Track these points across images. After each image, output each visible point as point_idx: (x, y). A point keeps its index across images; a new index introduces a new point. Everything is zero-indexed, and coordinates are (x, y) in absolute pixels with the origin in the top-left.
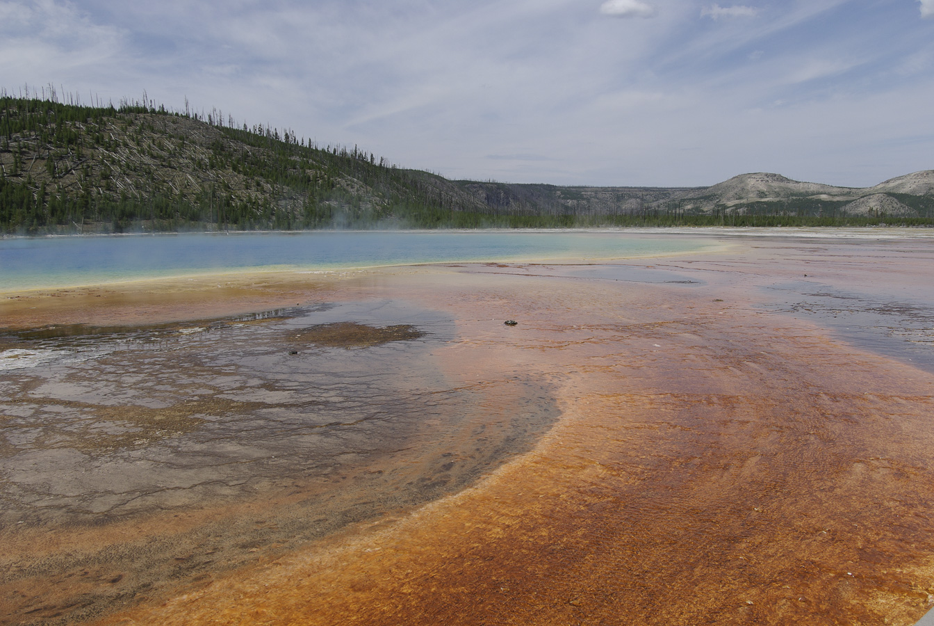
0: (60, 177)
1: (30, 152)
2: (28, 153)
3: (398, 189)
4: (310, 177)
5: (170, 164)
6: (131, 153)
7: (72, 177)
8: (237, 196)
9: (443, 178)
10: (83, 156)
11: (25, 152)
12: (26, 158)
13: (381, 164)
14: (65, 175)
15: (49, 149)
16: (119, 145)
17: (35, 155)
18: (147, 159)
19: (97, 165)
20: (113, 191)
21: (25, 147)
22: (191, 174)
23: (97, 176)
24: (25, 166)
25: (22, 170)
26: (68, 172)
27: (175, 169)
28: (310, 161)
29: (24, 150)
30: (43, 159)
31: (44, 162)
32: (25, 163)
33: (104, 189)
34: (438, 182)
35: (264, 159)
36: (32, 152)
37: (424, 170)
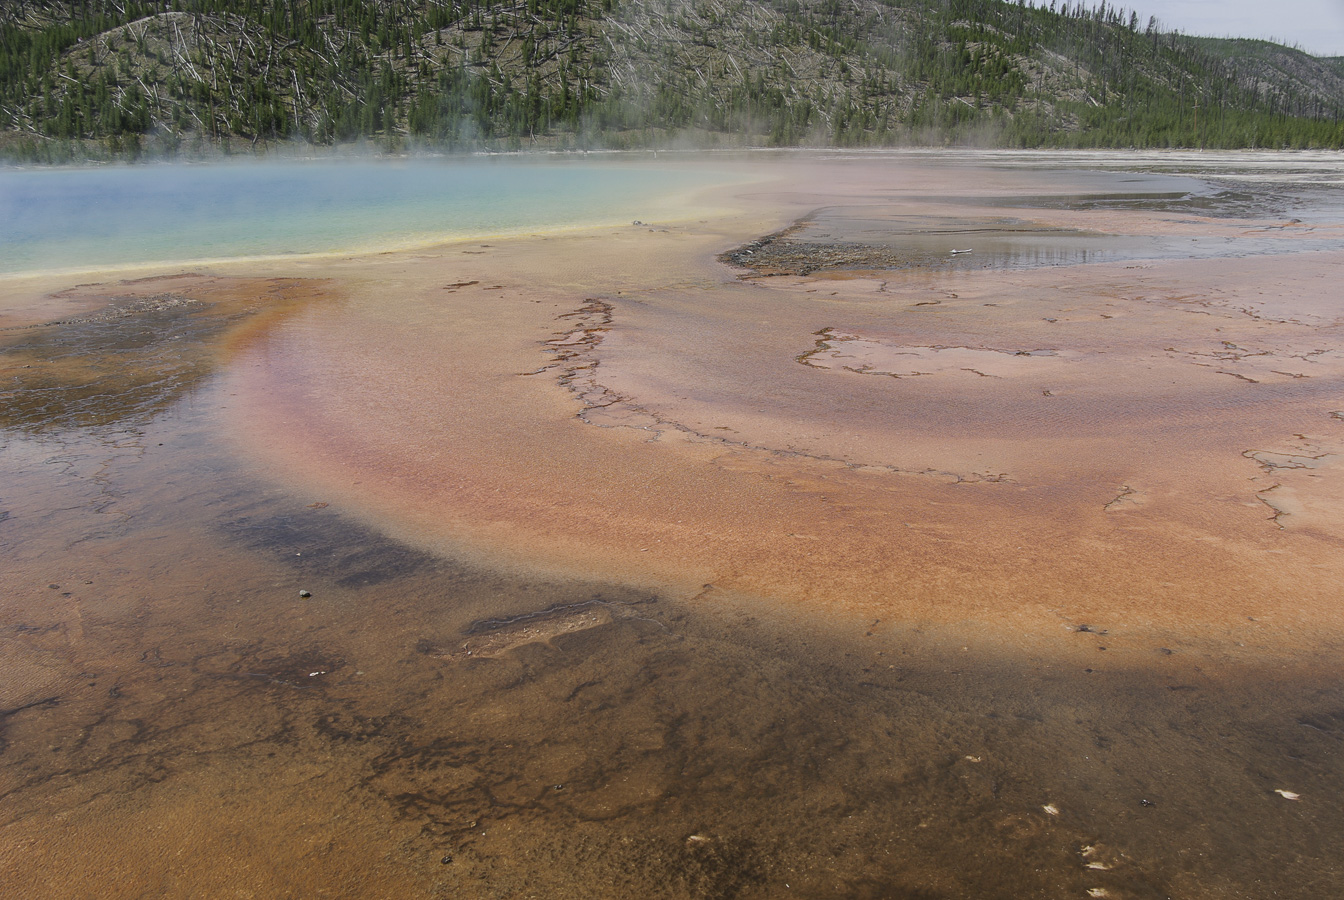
0: (537, 65)
1: (509, 28)
2: (506, 30)
3: (1169, 75)
4: (969, 56)
5: (706, 40)
6: (653, 22)
7: (552, 64)
8: (800, 90)
9: (1303, 54)
10: (579, 31)
11: (502, 29)
12: (500, 37)
13: (1148, 30)
14: (544, 61)
15: (534, 23)
16: (640, 12)
17: (512, 31)
18: (674, 34)
19: (593, 46)
20: (604, 84)
21: (503, 22)
22: (735, 55)
23: (589, 61)
24: (495, 49)
25: (490, 56)
26: (550, 56)
27: (714, 47)
28: (989, 28)
29: (501, 25)
30: (522, 38)
31: (522, 42)
32: (496, 46)
33: (592, 81)
34: (1290, 60)
35: (902, 25)
36: (510, 29)
37: (1267, 39)
